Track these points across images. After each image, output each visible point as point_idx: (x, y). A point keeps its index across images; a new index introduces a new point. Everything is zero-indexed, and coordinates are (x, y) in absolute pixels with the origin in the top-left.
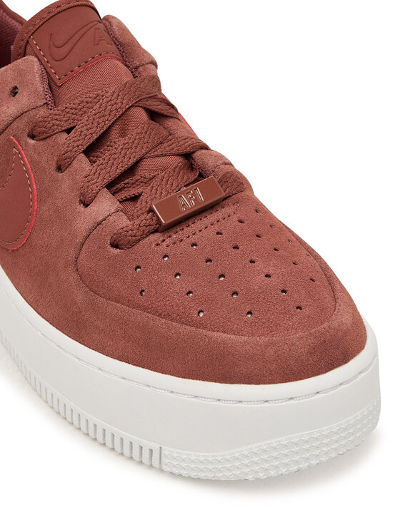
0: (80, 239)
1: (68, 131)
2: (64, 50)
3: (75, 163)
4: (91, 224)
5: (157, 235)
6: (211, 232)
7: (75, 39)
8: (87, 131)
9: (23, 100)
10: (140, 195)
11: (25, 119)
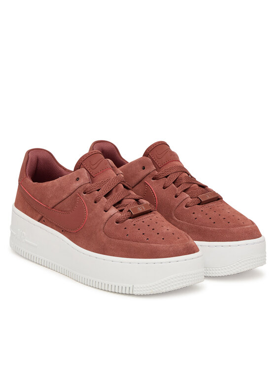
0: (105, 221)
1: (98, 190)
2: (95, 166)
3: (101, 199)
4: (109, 216)
5: (130, 220)
6: (148, 219)
7: (99, 163)
8: (105, 190)
9: (81, 181)
10: (123, 209)
11: (82, 187)
